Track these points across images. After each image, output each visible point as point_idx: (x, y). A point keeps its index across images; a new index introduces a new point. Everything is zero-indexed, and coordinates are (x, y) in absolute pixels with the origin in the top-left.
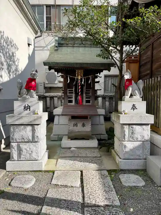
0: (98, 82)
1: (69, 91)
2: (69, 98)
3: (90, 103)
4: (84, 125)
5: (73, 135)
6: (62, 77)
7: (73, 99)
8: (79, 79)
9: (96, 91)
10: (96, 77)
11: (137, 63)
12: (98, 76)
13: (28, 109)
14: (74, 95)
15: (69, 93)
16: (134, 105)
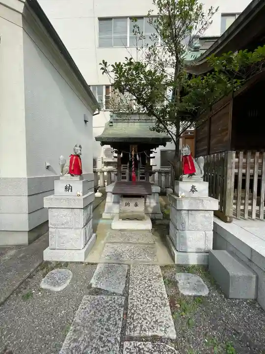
0: (154, 157)
1: (123, 166)
2: (123, 174)
3: (144, 179)
4: (136, 205)
5: (125, 215)
6: (116, 152)
7: (127, 175)
8: (133, 154)
9: (151, 166)
10: (151, 152)
11: (193, 138)
12: (152, 151)
13: (70, 190)
14: (127, 171)
15: (123, 169)
16: (193, 187)
